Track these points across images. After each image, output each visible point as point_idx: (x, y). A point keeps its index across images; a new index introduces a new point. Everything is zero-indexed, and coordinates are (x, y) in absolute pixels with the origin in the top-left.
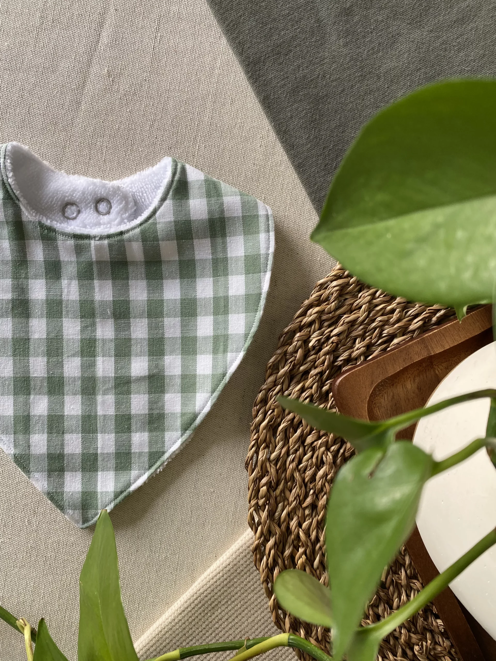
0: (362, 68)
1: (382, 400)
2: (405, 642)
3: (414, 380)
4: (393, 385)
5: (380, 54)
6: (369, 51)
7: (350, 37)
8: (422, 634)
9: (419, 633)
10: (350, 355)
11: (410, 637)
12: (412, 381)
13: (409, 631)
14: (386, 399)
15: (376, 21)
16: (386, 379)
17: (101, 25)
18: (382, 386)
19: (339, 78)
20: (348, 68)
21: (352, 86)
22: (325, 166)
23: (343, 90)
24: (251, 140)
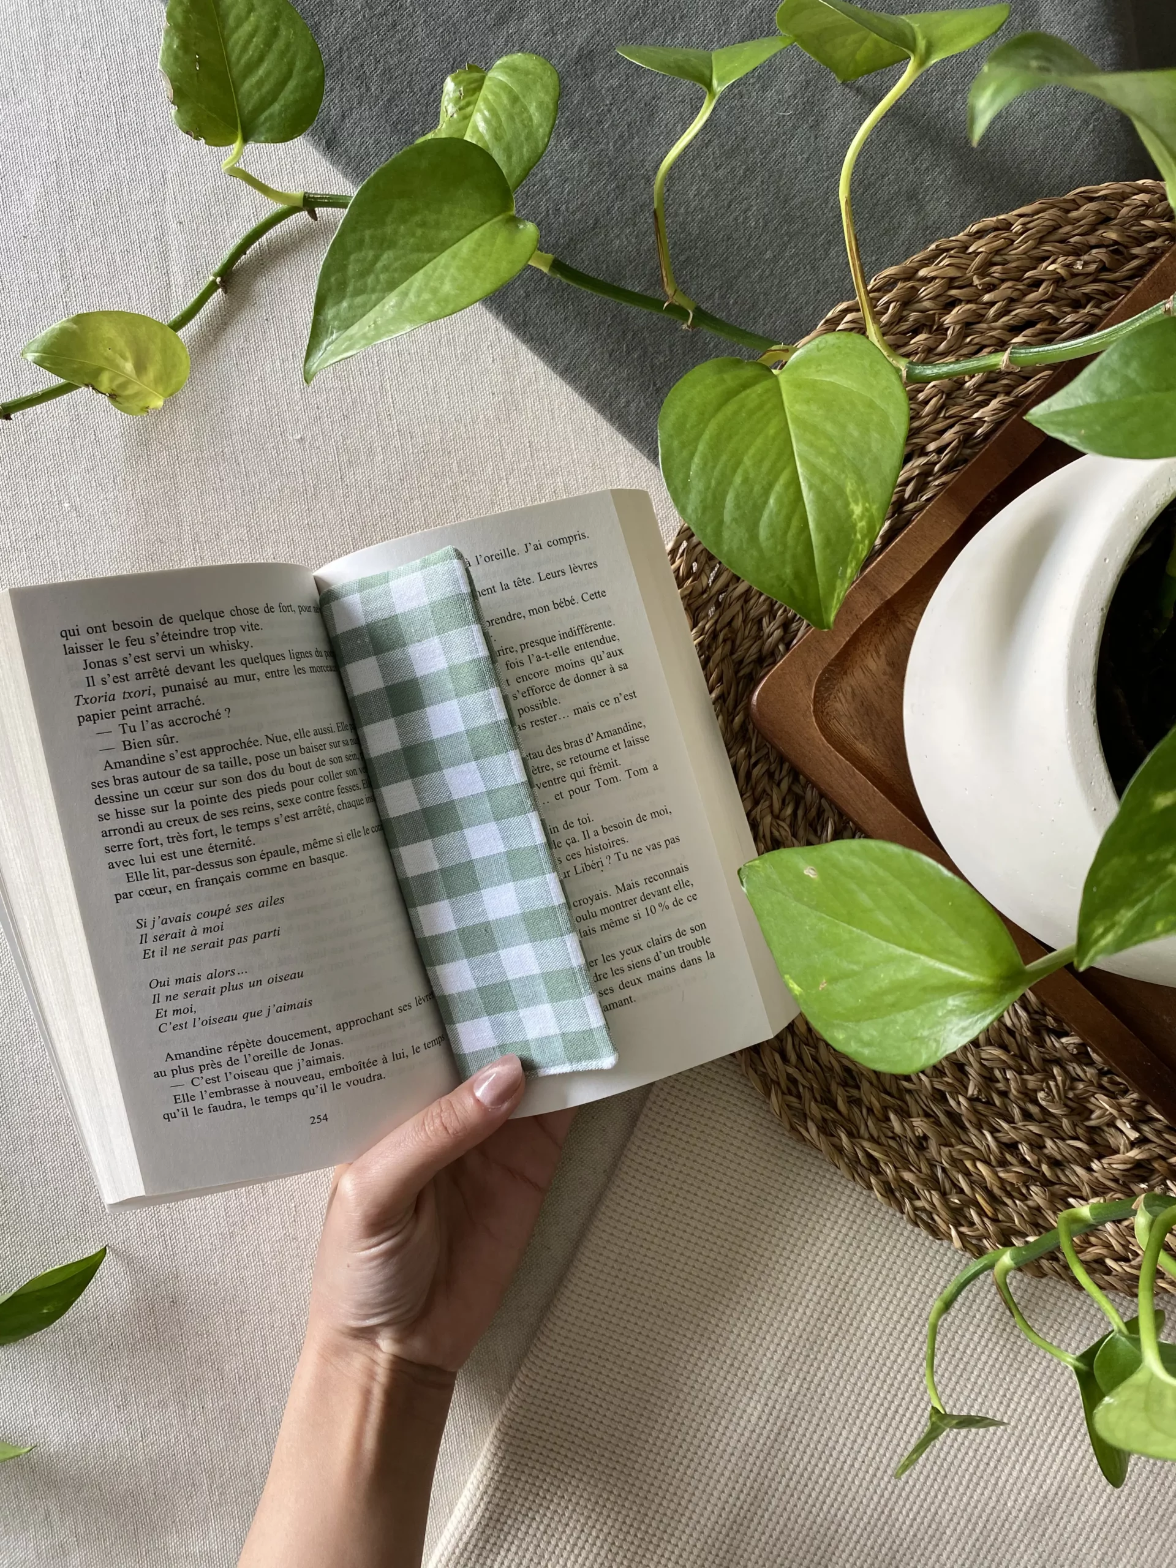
0: (614, 174)
1: (838, 705)
2: (1019, 1092)
3: (878, 653)
4: (845, 673)
5: (636, 140)
6: (615, 142)
7: (576, 131)
8: (1044, 1070)
9: (1037, 1071)
10: (760, 651)
11: (1024, 1082)
12: (874, 654)
13: (1020, 1072)
14: (843, 701)
15: (611, 89)
16: (830, 665)
17: (165, 255)
18: (828, 679)
19: (582, 204)
20: (592, 182)
21: (609, 210)
22: (610, 356)
23: (597, 221)
24: (474, 356)
